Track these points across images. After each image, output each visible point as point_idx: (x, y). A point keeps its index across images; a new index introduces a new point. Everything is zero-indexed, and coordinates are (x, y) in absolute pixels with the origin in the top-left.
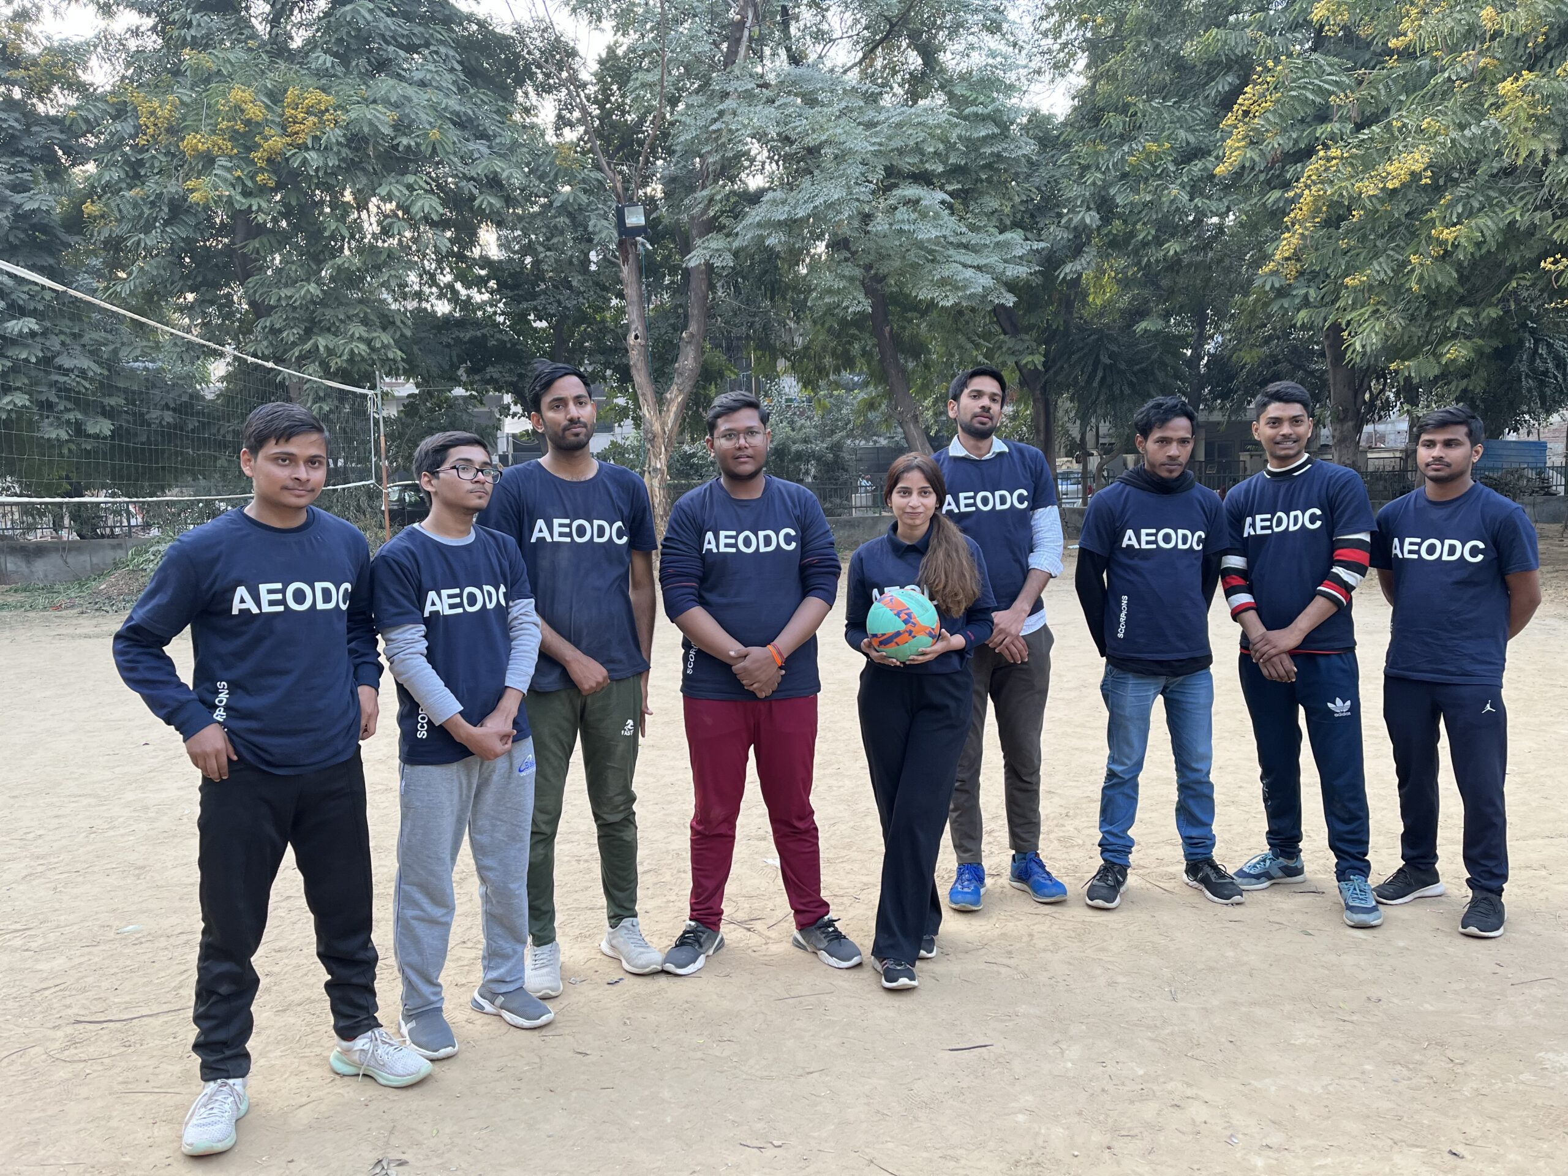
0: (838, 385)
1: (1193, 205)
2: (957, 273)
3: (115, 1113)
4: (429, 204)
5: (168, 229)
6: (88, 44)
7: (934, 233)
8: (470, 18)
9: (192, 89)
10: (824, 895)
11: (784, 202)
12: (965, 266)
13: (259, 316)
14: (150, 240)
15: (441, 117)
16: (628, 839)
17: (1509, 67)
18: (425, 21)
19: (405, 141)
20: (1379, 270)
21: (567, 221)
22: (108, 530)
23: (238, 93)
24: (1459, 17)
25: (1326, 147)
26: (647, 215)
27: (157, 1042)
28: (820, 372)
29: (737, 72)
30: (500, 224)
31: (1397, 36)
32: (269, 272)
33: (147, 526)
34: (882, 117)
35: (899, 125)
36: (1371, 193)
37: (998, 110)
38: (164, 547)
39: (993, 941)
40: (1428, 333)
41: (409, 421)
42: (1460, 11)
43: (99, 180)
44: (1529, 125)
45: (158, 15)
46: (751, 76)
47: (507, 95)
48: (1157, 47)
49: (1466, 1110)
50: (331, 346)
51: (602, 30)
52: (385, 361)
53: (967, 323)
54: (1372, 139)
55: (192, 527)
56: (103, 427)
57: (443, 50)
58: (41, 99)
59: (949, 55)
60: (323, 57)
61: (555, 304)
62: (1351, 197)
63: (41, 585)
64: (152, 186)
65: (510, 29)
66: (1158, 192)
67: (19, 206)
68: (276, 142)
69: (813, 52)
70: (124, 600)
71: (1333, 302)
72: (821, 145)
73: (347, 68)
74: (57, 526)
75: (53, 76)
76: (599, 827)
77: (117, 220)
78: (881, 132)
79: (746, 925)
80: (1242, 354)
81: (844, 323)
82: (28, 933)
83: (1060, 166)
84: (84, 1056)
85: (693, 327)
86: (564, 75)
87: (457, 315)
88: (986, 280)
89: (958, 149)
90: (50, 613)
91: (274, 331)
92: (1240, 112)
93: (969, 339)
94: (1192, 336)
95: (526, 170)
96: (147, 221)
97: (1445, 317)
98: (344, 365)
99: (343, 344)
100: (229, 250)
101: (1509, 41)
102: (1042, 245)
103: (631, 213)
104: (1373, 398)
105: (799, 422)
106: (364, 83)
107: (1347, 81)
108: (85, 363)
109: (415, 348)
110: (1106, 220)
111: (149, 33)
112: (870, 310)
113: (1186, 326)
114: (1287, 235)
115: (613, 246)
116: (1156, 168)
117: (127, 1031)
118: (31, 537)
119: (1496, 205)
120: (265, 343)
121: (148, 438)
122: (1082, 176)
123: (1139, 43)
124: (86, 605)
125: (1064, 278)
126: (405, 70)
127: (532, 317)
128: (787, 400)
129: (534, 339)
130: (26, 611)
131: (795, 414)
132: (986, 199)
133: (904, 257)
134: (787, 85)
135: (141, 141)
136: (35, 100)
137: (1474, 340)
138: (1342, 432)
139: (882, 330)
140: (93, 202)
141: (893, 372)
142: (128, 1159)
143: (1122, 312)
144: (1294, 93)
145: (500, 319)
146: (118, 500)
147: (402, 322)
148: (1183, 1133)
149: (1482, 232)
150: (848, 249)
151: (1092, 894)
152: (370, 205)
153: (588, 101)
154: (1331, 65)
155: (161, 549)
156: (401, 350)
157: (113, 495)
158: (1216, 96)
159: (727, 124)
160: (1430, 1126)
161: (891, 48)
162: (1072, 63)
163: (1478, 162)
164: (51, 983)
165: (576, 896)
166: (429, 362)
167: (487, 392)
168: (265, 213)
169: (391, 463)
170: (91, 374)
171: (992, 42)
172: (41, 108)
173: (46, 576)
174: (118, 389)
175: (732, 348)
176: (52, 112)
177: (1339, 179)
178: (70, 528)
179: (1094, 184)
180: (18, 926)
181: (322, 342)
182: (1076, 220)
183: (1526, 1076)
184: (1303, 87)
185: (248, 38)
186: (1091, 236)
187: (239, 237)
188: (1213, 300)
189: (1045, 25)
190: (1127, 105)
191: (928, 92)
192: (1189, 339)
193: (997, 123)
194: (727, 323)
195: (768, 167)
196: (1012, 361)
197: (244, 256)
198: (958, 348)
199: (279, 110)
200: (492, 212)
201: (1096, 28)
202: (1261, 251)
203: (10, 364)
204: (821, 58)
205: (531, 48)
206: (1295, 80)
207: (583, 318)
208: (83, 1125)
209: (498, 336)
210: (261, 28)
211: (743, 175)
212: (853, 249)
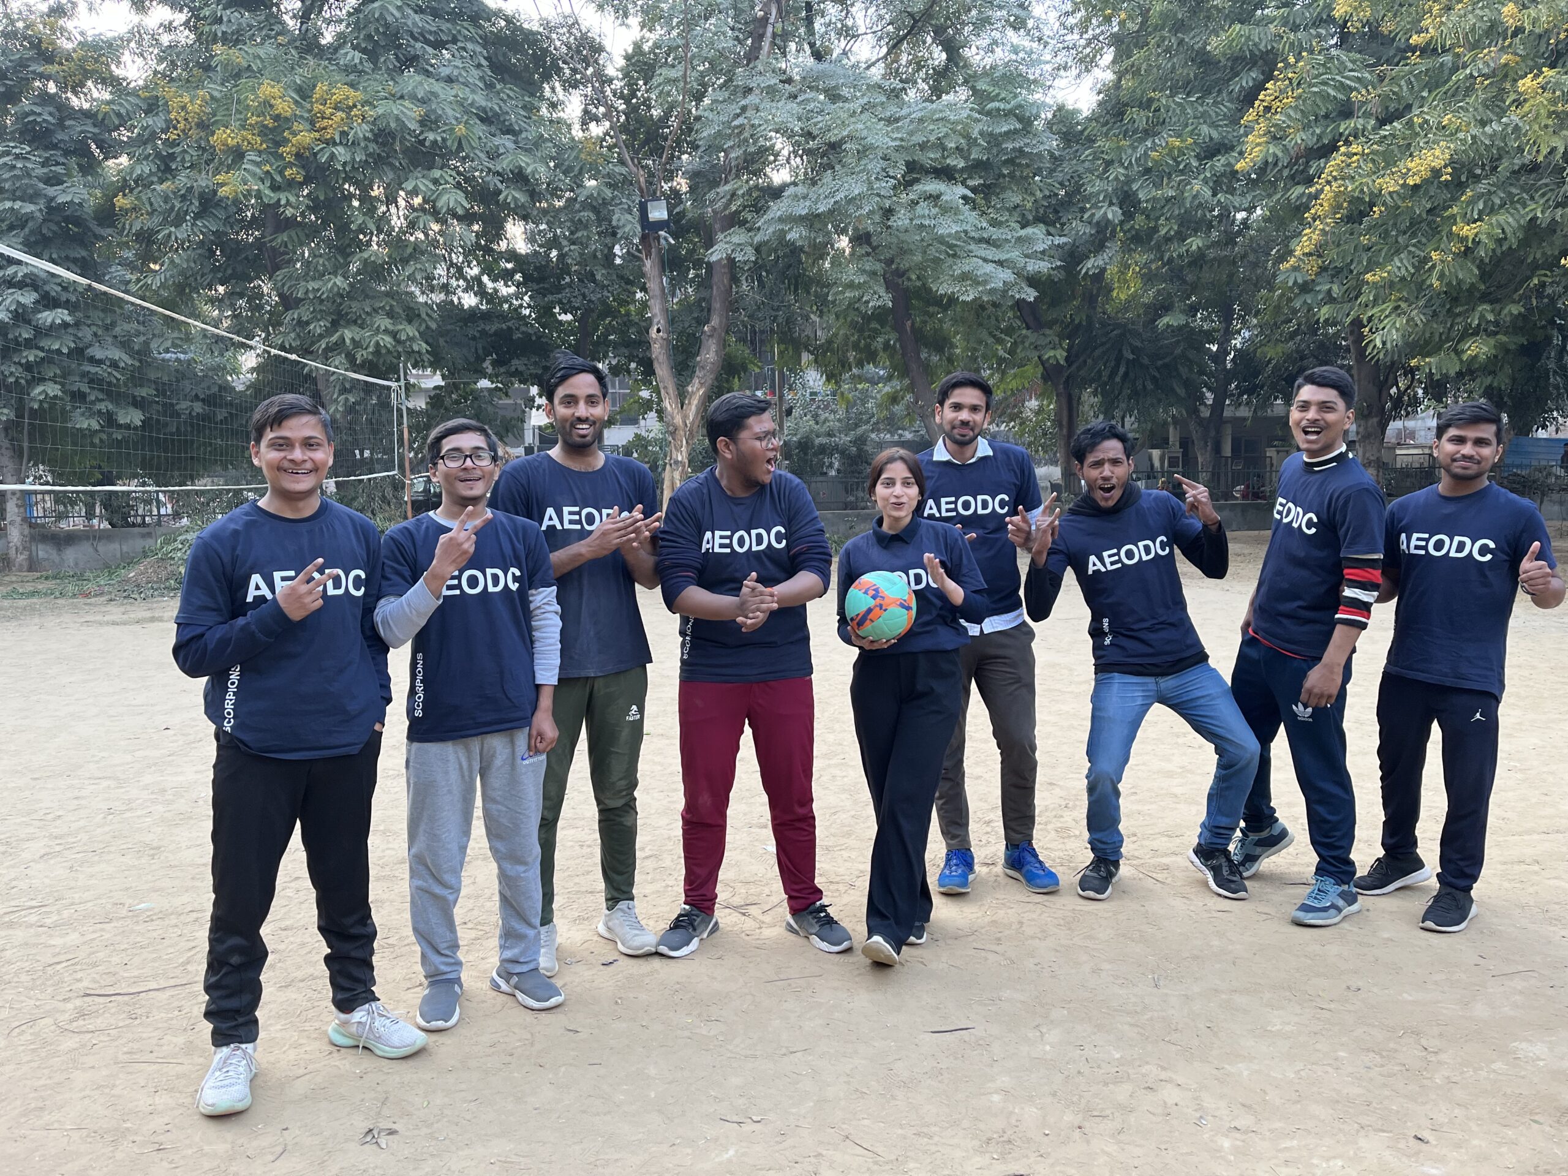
0: (860, 379)
1: (1215, 200)
2: (977, 268)
3: (118, 1082)
4: (453, 199)
5: (198, 223)
6: (122, 39)
7: (955, 228)
8: (498, 13)
9: (223, 84)
10: (819, 881)
11: (805, 197)
12: (985, 260)
13: (287, 309)
14: (182, 232)
15: (466, 112)
16: (629, 824)
17: (1531, 63)
18: (455, 16)
19: (431, 136)
20: (1399, 266)
21: (592, 215)
22: (139, 519)
23: (268, 89)
24: (1481, 13)
25: (1347, 143)
26: (670, 213)
27: (163, 1015)
28: (843, 366)
29: (760, 67)
30: (525, 218)
31: (1419, 32)
32: (298, 265)
33: (177, 515)
34: (904, 112)
35: (921, 120)
36: (1391, 189)
37: (1020, 106)
38: (191, 536)
39: (983, 928)
40: (1449, 329)
41: (435, 412)
42: (1482, 8)
43: (131, 174)
44: (1550, 122)
45: (191, 10)
46: (773, 72)
47: (532, 89)
48: (1181, 42)
49: (1434, 1097)
50: (357, 339)
51: (628, 26)
52: (410, 353)
53: (989, 317)
54: (1393, 136)
55: (220, 516)
56: (133, 417)
57: (470, 46)
58: (76, 93)
59: (973, 50)
60: (352, 53)
61: (580, 298)
62: (1371, 194)
63: (71, 573)
64: (183, 179)
65: (537, 24)
66: (1181, 187)
67: (53, 199)
68: (304, 137)
69: (838, 46)
70: (152, 588)
71: (1356, 298)
72: (842, 142)
73: (375, 63)
74: (90, 515)
75: (86, 71)
76: (601, 811)
77: (148, 213)
78: (902, 127)
79: (742, 910)
80: (1266, 349)
81: (867, 319)
82: (43, 909)
83: (1083, 161)
84: (91, 1027)
85: (715, 321)
86: (590, 71)
87: (484, 307)
88: (1007, 275)
89: (979, 145)
90: (81, 601)
91: (301, 324)
92: (1261, 108)
93: (990, 333)
94: (1218, 331)
95: (552, 164)
96: (178, 214)
97: (1465, 314)
98: (370, 357)
99: (369, 337)
100: (258, 243)
101: (1532, 38)
102: (1064, 240)
103: (654, 207)
104: (1401, 394)
105: (824, 415)
106: (392, 79)
107: (1369, 77)
108: (116, 354)
109: (441, 341)
110: (1128, 216)
111: (182, 28)
112: (890, 304)
113: (1213, 321)
114: (1307, 231)
115: (636, 241)
116: (1179, 164)
117: (134, 1004)
118: (63, 525)
119: (1518, 201)
120: (293, 335)
121: (178, 428)
122: (1105, 171)
123: (1163, 39)
124: (115, 592)
125: (1086, 273)
126: (432, 66)
127: (557, 310)
128: (812, 394)
129: (560, 332)
130: (56, 598)
131: (819, 407)
132: (1008, 194)
133: (925, 252)
134: (811, 82)
135: (173, 135)
136: (69, 95)
137: (1498, 337)
138: (1366, 428)
139: (904, 325)
140: (124, 195)
141: (914, 366)
142: (128, 1125)
143: (1147, 306)
144: (1315, 89)
145: (527, 312)
146: (148, 488)
147: (427, 314)
148: (1154, 1114)
149: (1503, 229)
150: (869, 244)
151: (1084, 884)
152: (399, 200)
153: (614, 96)
154: (1354, 62)
155: (189, 537)
156: (427, 343)
157: (144, 484)
158: (1240, 92)
159: (749, 119)
160: (1398, 1112)
161: (916, 44)
162: (1099, 57)
163: (1500, 158)
164: (63, 958)
165: (577, 880)
166: (455, 355)
167: (512, 384)
168: (293, 207)
169: (416, 454)
170: (122, 365)
171: (1013, 37)
172: (75, 102)
173: (76, 564)
174: (149, 380)
175: (755, 341)
176: (86, 106)
177: (1360, 175)
178: (101, 517)
179: (1116, 178)
180: (34, 903)
181: (348, 334)
182: (1099, 214)
183: (1498, 1065)
184: (1324, 83)
185: (278, 34)
186: (1114, 231)
187: (269, 230)
188: (1240, 295)
189: (1072, 21)
190: (1151, 101)
191: (951, 87)
192: (1215, 335)
193: (1020, 119)
194: (750, 317)
195: (792, 162)
196: (1034, 356)
197: (273, 249)
198: (980, 342)
199: (308, 106)
200: (517, 206)
201: (1122, 24)
202: (1287, 246)
203: (42, 354)
204: (845, 53)
205: (558, 43)
206: (1317, 77)
207: (608, 311)
208: (87, 1092)
209: (523, 329)
210: (291, 24)
211: (768, 170)
212: (875, 244)
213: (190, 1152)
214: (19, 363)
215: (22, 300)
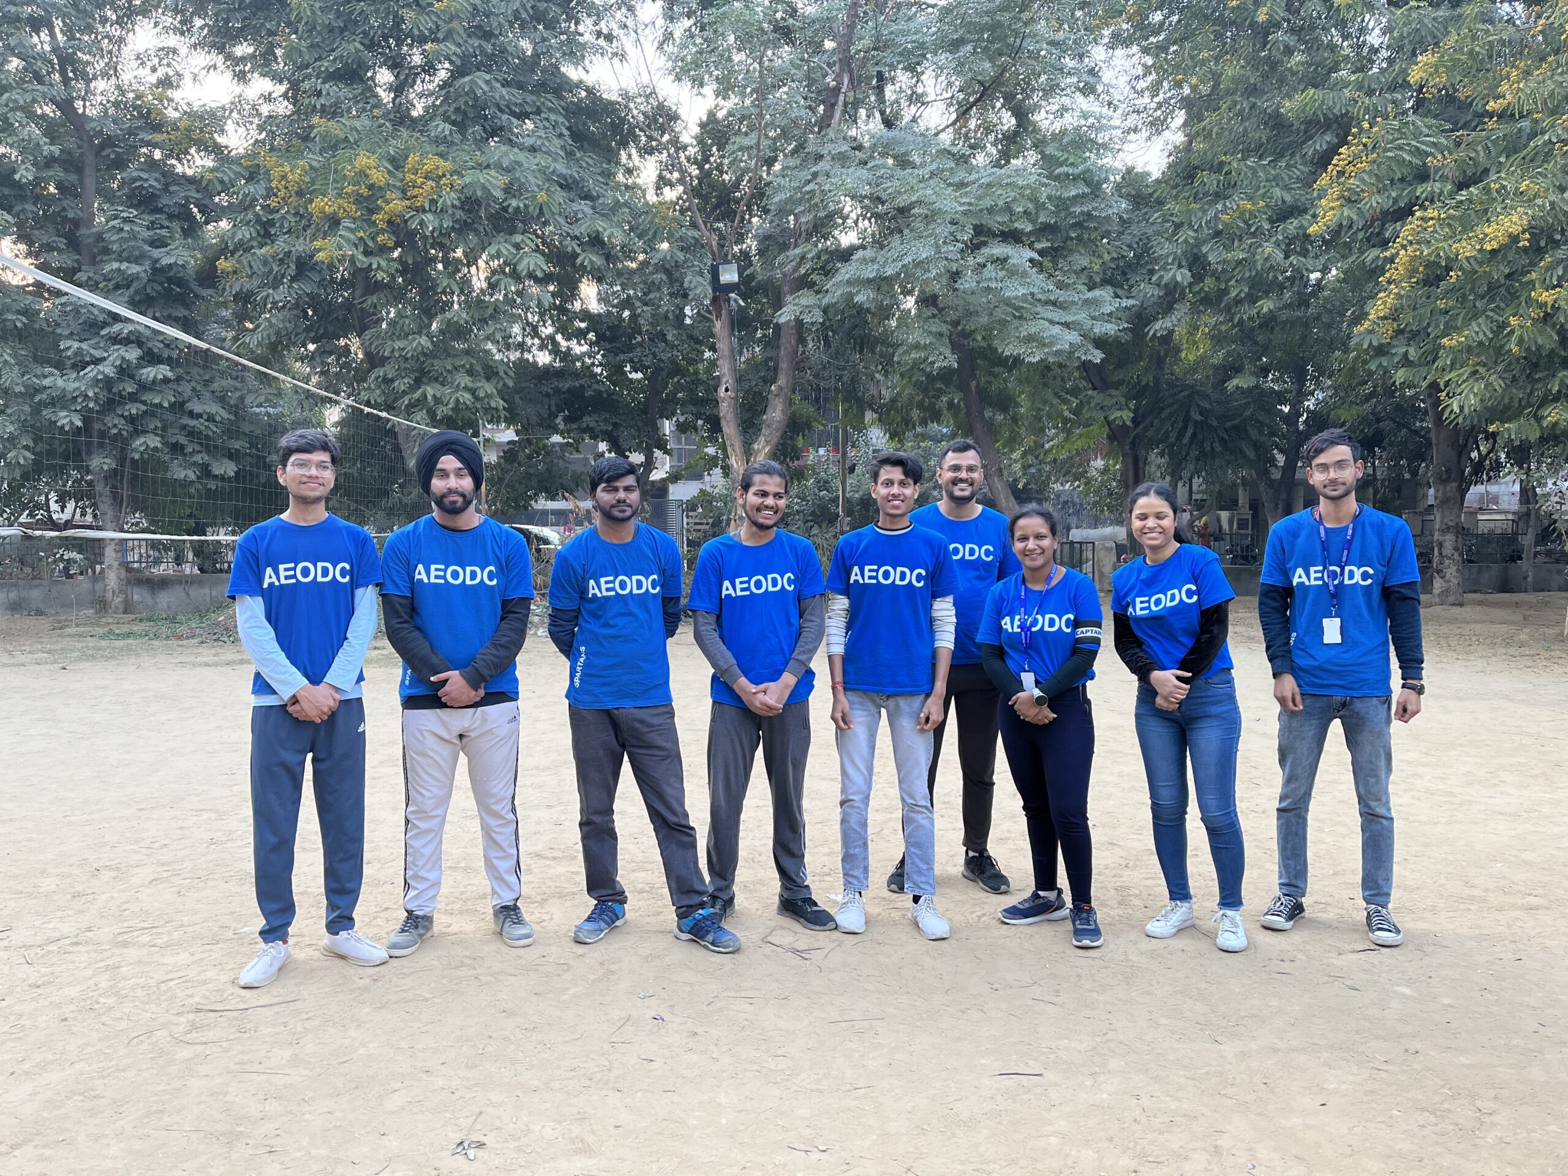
0: (924, 437)
1: (1288, 262)
2: (1043, 330)
3: (231, 1090)
4: (534, 261)
5: (294, 285)
6: (223, 108)
7: (1022, 291)
8: (579, 84)
9: (321, 155)
11: (873, 260)
12: (1052, 322)
13: (373, 366)
14: (280, 294)
15: (549, 180)
18: (539, 89)
19: (514, 203)
20: (1477, 331)
21: (664, 277)
23: (364, 160)
24: (1560, 79)
25: (1423, 207)
26: (740, 274)
27: (270, 1030)
28: (907, 425)
29: (831, 135)
30: (600, 280)
31: (1496, 98)
32: (384, 326)
34: (972, 178)
35: (989, 185)
36: (1468, 254)
37: (1088, 170)
39: (1043, 978)
40: (1529, 395)
41: (509, 467)
42: (1561, 74)
43: (233, 238)
45: (290, 83)
46: (844, 139)
47: (611, 157)
48: (1253, 106)
49: (1486, 1155)
50: (438, 395)
51: (704, 96)
52: (488, 410)
53: (1055, 378)
54: (1470, 200)
56: (226, 468)
57: (553, 117)
58: (180, 160)
59: (1043, 113)
60: (442, 125)
61: (651, 357)
62: (1448, 258)
63: (164, 616)
64: (281, 244)
65: (616, 94)
66: (1252, 249)
67: (157, 261)
68: (396, 205)
69: (908, 113)
71: (1434, 362)
72: (912, 206)
73: (464, 135)
74: (179, 560)
75: (191, 139)
77: (247, 276)
78: (971, 192)
80: (1340, 411)
81: (932, 379)
82: (155, 931)
83: (1152, 224)
84: (204, 1039)
85: (782, 381)
86: (666, 137)
87: (557, 365)
88: (1073, 337)
89: (1047, 208)
90: (173, 642)
91: (388, 381)
92: (1335, 172)
93: (1056, 394)
94: (1291, 392)
95: (627, 228)
96: (276, 277)
97: (1544, 380)
98: (450, 413)
99: (449, 394)
100: (348, 305)
102: (1131, 302)
103: (725, 271)
104: (1482, 458)
106: (479, 149)
107: (1445, 143)
108: (214, 408)
109: (517, 397)
110: (1198, 278)
111: (281, 99)
112: (956, 365)
113: (1285, 382)
114: (1382, 295)
115: (707, 302)
116: (1249, 226)
117: (243, 1019)
118: (156, 570)
120: (378, 392)
122: (1174, 234)
123: (1235, 103)
124: (206, 635)
125: (1154, 335)
126: (516, 136)
127: (628, 368)
128: (874, 451)
129: (630, 390)
130: (150, 639)
132: (1076, 257)
133: (992, 314)
134: (880, 149)
135: (273, 203)
136: (173, 161)
138: (1444, 493)
139: (969, 385)
140: (226, 258)
141: (978, 425)
142: (241, 1129)
143: (1216, 368)
144: (1390, 154)
145: (598, 370)
147: (505, 372)
150: (935, 305)
152: (480, 262)
153: (688, 162)
154: (1429, 127)
156: (504, 400)
158: (1314, 155)
159: (820, 185)
161: (985, 110)
162: (1169, 120)
164: (175, 975)
166: (530, 411)
167: (584, 439)
168: (383, 271)
170: (218, 419)
171: (1083, 103)
172: (179, 168)
173: (169, 607)
174: (243, 433)
175: (820, 399)
176: (190, 172)
177: (1436, 239)
178: (193, 562)
179: (1186, 241)
180: (145, 925)
181: (430, 391)
182: (1167, 277)
183: (1552, 1128)
184: (1400, 148)
185: (373, 107)
186: (1183, 293)
187: (358, 293)
188: (1314, 356)
189: (1142, 84)
190: (1222, 164)
191: (1020, 151)
192: (1288, 396)
193: (1088, 184)
194: (816, 376)
195: (860, 225)
196: (1100, 416)
197: (362, 309)
198: (1045, 402)
199: (401, 175)
200: (593, 268)
201: (1194, 88)
202: (1362, 307)
203: (144, 408)
204: (914, 120)
205: (635, 112)
206: (1391, 142)
207: (676, 370)
208: (203, 1098)
209: (596, 386)
210: (386, 97)
211: (836, 232)
212: (941, 306)
213: (298, 1154)
214: (124, 417)
215: (127, 356)
